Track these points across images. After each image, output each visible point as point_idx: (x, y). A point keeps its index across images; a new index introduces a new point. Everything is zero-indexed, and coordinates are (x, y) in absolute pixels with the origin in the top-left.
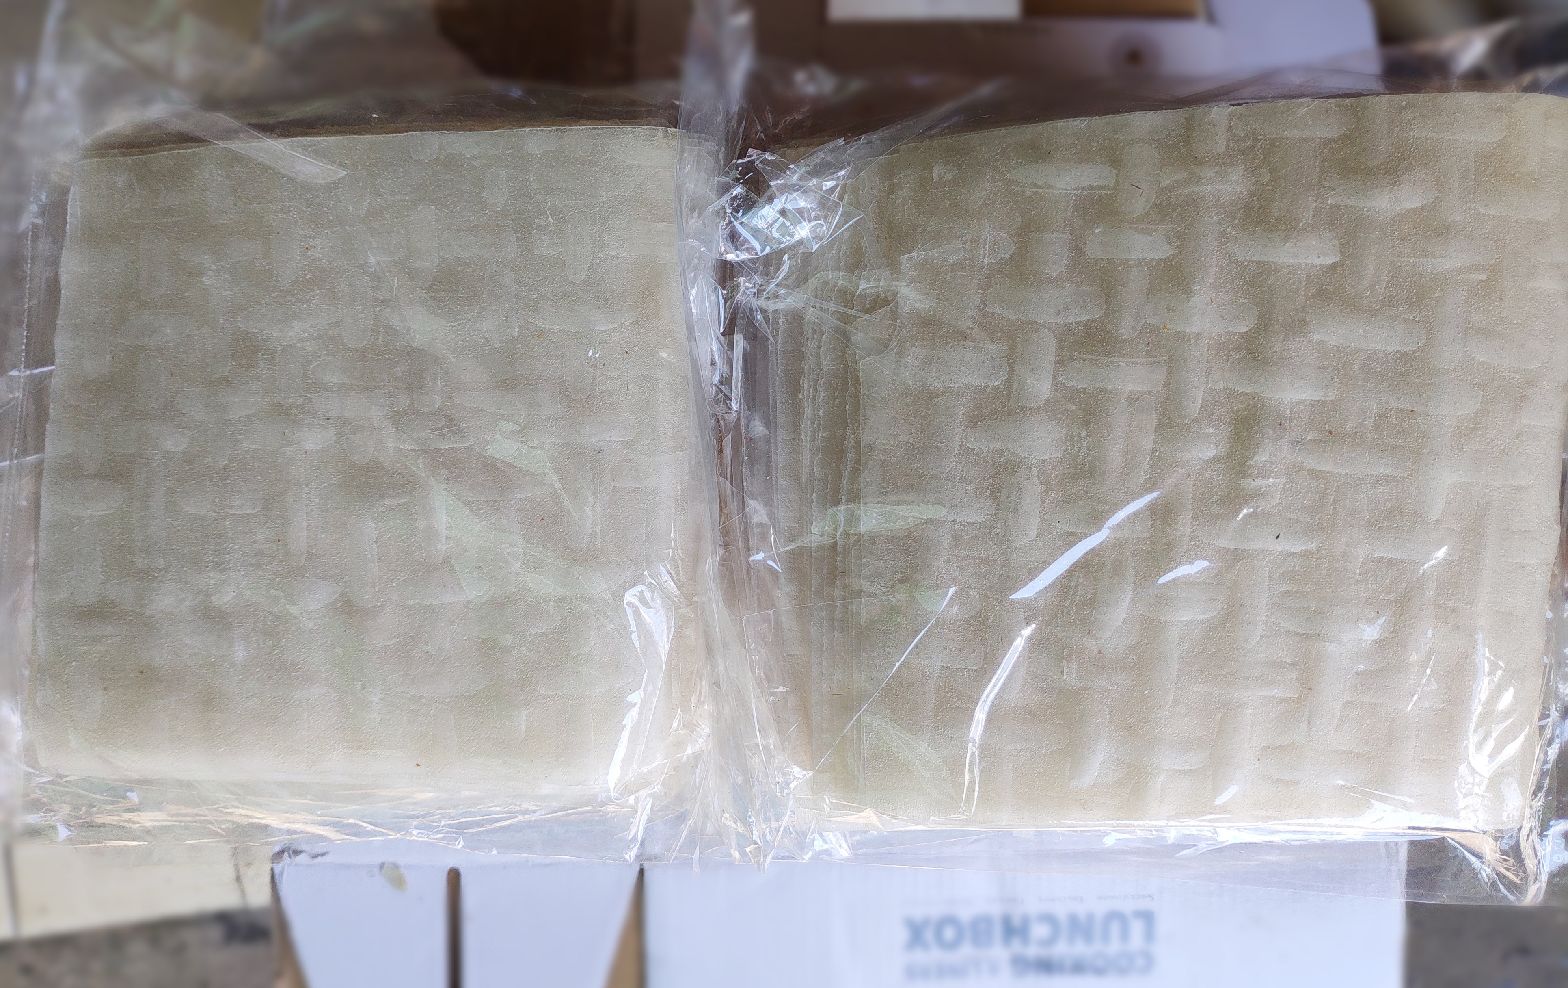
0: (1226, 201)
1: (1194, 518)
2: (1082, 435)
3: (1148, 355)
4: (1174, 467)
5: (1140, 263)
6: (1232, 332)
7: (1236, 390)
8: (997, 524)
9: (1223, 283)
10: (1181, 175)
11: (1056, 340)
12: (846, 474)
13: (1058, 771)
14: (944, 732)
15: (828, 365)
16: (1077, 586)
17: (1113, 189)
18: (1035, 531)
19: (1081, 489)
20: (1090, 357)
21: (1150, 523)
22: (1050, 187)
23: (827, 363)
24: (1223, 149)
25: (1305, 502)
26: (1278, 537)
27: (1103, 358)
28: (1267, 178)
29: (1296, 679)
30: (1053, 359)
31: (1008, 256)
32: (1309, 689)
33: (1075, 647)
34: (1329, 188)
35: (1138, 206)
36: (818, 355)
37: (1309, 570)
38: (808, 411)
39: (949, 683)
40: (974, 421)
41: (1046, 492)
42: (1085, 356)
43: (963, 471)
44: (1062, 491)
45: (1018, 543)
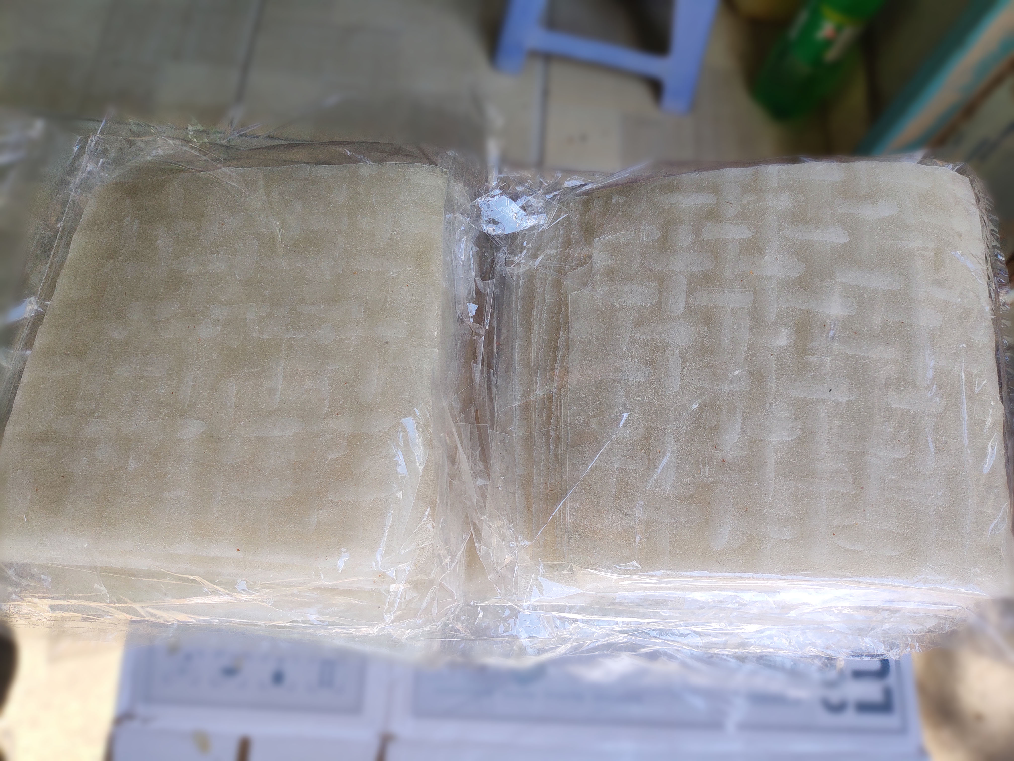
0: (781, 210)
1: (778, 379)
2: (705, 331)
3: (741, 287)
4: (762, 350)
5: (734, 240)
6: (790, 276)
7: (796, 307)
8: (654, 381)
9: (782, 250)
10: (754, 197)
11: (686, 280)
12: (559, 357)
13: (700, 538)
14: (622, 510)
15: (548, 299)
16: (706, 419)
17: (715, 205)
18: (678, 385)
19: (706, 362)
20: (707, 288)
21: (750, 381)
22: (679, 204)
23: (548, 298)
24: (777, 185)
25: (845, 372)
26: (830, 391)
27: (715, 289)
28: (803, 199)
29: (852, 481)
30: (685, 290)
31: (657, 238)
32: (862, 488)
33: (707, 455)
34: (838, 204)
35: (731, 212)
36: (543, 295)
37: (852, 412)
38: (536, 326)
39: (625, 478)
40: (638, 323)
41: (684, 364)
42: (704, 288)
43: (632, 351)
44: (694, 363)
45: (668, 393)
